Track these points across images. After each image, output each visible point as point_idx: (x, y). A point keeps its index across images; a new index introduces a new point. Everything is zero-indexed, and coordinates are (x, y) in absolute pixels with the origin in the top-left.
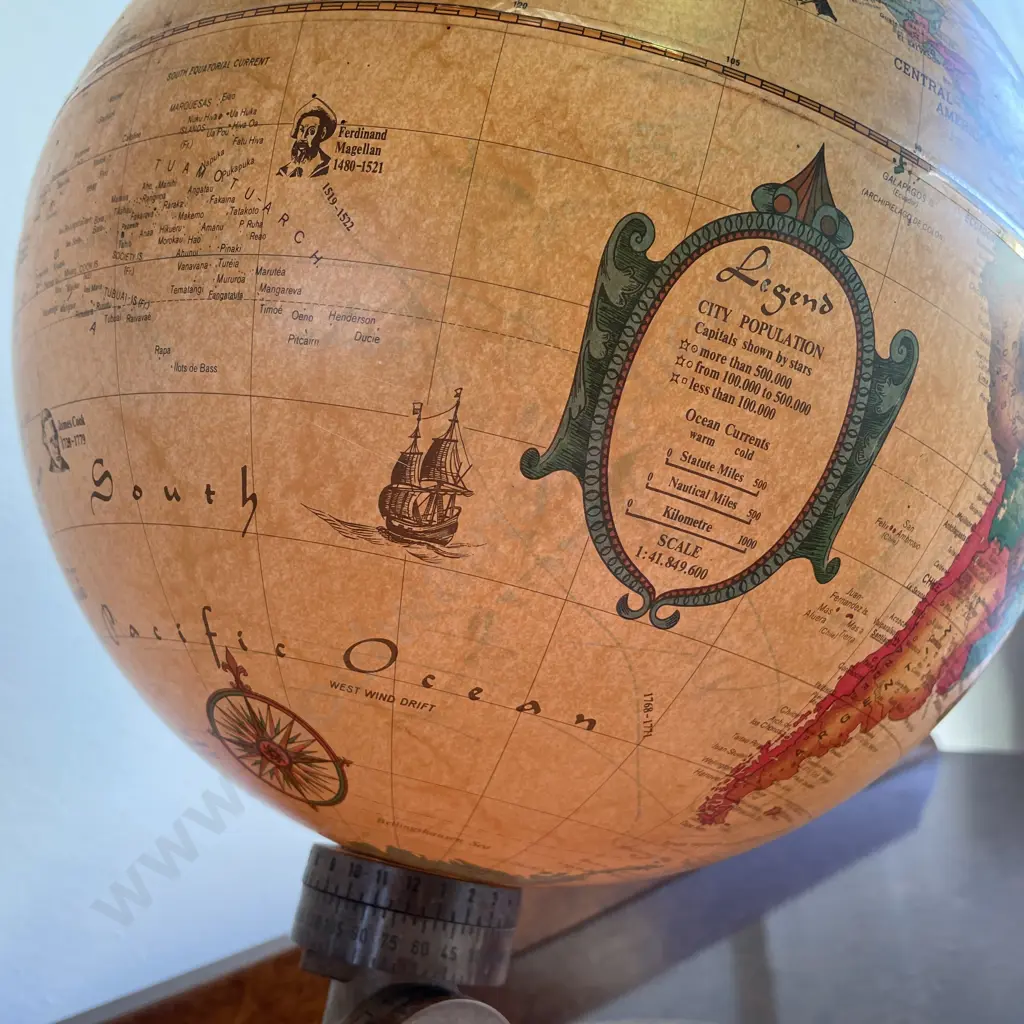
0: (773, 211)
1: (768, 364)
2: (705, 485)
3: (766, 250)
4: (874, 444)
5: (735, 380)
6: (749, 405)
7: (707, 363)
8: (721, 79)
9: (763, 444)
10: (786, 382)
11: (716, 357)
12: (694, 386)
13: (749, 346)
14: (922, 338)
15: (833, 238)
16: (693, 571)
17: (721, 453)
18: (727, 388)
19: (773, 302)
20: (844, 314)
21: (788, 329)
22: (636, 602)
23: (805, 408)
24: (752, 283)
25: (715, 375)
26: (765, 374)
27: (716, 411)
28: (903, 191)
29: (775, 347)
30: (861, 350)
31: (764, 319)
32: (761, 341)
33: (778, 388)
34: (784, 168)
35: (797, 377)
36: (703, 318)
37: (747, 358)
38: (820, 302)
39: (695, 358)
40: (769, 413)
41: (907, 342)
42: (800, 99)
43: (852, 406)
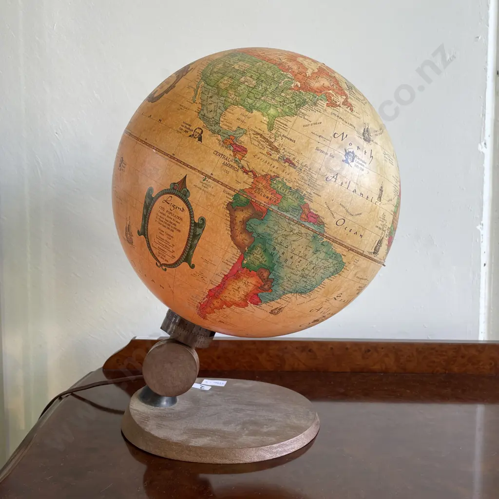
0: (174, 189)
1: (172, 221)
2: (164, 243)
3: (171, 197)
4: (196, 241)
5: (166, 223)
6: (169, 228)
7: (161, 219)
8: (169, 159)
9: (172, 237)
10: (175, 225)
11: (162, 218)
12: (159, 223)
13: (168, 216)
14: (207, 219)
15: (185, 195)
16: (166, 260)
17: (165, 237)
18: (165, 225)
19: (172, 208)
20: (187, 213)
21: (175, 214)
22: (159, 264)
23: (179, 231)
24: (169, 204)
25: (162, 222)
26: (171, 223)
27: (163, 229)
28: (204, 185)
29: (172, 217)
30: (191, 220)
31: (170, 211)
32: (170, 215)
33: (174, 226)
34: (177, 179)
35: (177, 224)
36: (160, 210)
37: (167, 219)
38: (182, 209)
39: (159, 217)
40: (173, 231)
41: (203, 219)
42: (184, 164)
43: (190, 232)
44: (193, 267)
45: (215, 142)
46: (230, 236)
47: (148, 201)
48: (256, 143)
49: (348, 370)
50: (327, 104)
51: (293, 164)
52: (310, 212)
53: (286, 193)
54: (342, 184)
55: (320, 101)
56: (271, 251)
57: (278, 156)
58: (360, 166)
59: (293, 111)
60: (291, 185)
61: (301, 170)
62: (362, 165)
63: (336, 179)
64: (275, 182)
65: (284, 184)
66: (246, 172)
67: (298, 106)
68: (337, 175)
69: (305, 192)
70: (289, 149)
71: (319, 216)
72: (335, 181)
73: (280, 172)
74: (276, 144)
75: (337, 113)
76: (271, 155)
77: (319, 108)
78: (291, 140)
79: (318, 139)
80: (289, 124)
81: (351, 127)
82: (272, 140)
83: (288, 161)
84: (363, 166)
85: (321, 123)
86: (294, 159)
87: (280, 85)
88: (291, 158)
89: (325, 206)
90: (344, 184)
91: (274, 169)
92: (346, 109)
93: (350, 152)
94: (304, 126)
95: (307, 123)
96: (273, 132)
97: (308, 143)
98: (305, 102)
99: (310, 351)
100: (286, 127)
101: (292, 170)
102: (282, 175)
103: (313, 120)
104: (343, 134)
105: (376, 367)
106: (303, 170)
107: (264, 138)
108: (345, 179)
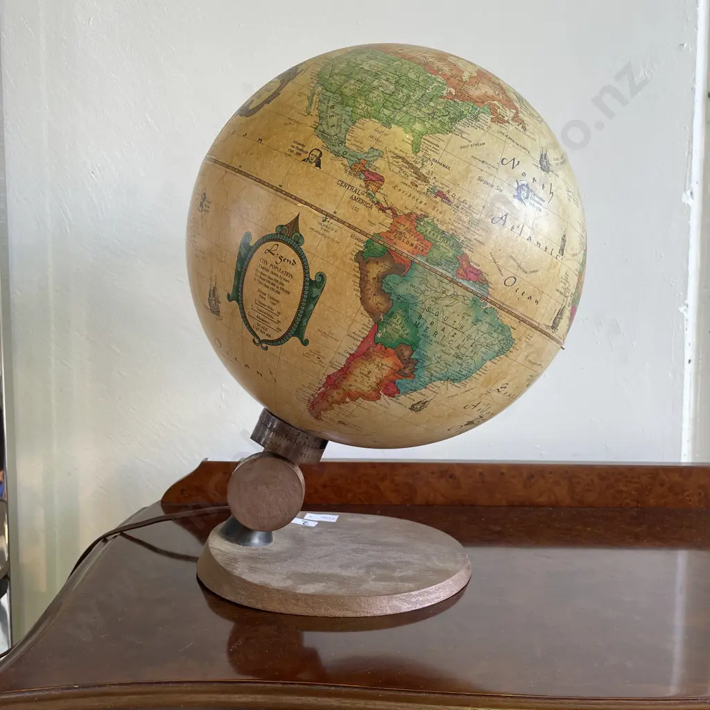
0: (281, 234)
1: (277, 278)
2: (265, 311)
3: (278, 245)
4: (312, 306)
5: (269, 282)
6: (273, 290)
7: (262, 276)
8: (275, 192)
9: (278, 301)
10: (283, 285)
11: (264, 275)
12: (259, 282)
13: (272, 273)
14: (327, 275)
15: (297, 242)
16: (267, 335)
17: (267, 302)
18: (267, 284)
19: (279, 261)
20: (299, 266)
21: (283, 269)
22: (257, 341)
23: (289, 293)
24: (273, 255)
25: (264, 280)
26: (277, 281)
27: (265, 290)
28: (324, 228)
29: (279, 274)
30: (305, 277)
31: (276, 265)
32: (275, 271)
33: (280, 286)
34: (286, 220)
35: (284, 282)
36: (261, 263)
37: (272, 276)
38: (292, 262)
39: (259, 274)
40: (279, 293)
41: (322, 276)
42: (296, 198)
43: (303, 293)
44: (305, 343)
45: (340, 168)
46: (359, 298)
47: (244, 251)
48: (397, 170)
49: (504, 503)
50: (492, 118)
51: (447, 198)
52: (470, 266)
53: (438, 239)
54: (513, 228)
55: (483, 115)
56: (415, 320)
57: (427, 187)
58: (536, 205)
59: (447, 127)
60: (444, 228)
61: (458, 207)
62: (538, 203)
63: (505, 221)
64: (422, 223)
65: (435, 228)
66: (383, 210)
67: (453, 120)
68: (506, 215)
69: (462, 238)
70: (441, 179)
71: (481, 273)
72: (504, 224)
73: (429, 210)
74: (424, 171)
75: (504, 131)
76: (417, 186)
77: (481, 123)
78: (444, 166)
79: (481, 164)
80: (441, 144)
81: (524, 151)
82: (419, 166)
83: (439, 194)
84: (541, 205)
85: (484, 144)
86: (448, 192)
87: (427, 91)
88: (445, 191)
89: (491, 258)
90: (516, 228)
91: (421, 206)
92: (517, 127)
93: (524, 185)
94: (462, 147)
95: (466, 143)
96: (420, 154)
97: (468, 171)
98: (461, 115)
99: (451, 476)
100: (437, 148)
101: (446, 206)
102: (433, 213)
103: (474, 140)
104: (514, 159)
105: (542, 500)
106: (460, 207)
107: (407, 163)
108: (517, 222)
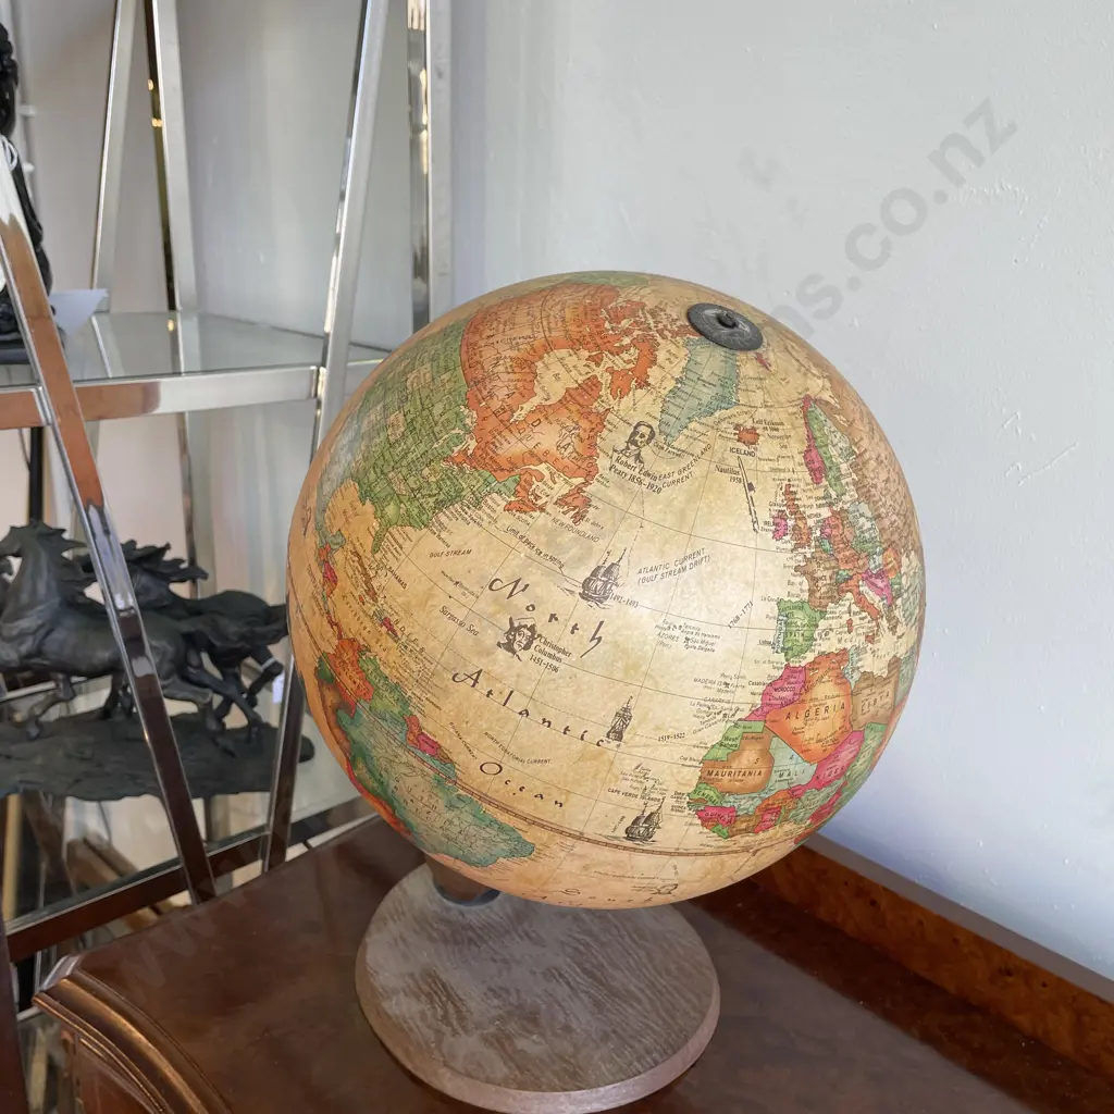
45: (313, 547)
48: (350, 573)
50: (510, 503)
51: (394, 631)
52: (422, 734)
53: (380, 685)
54: (490, 693)
55: (494, 495)
57: (374, 608)
58: (546, 660)
59: (424, 517)
60: (387, 672)
61: (406, 647)
62: (550, 656)
63: (476, 681)
64: (364, 657)
65: (377, 668)
66: (332, 624)
67: (440, 505)
68: (479, 673)
69: (409, 693)
70: (393, 599)
71: (440, 747)
72: (473, 686)
73: (373, 643)
74: (375, 584)
75: (522, 529)
76: (364, 603)
77: (483, 514)
78: (400, 581)
79: (451, 588)
80: (407, 545)
81: (550, 564)
82: (372, 574)
83: (386, 623)
84: (559, 660)
85: (469, 552)
86: (397, 622)
87: (435, 445)
88: (393, 619)
89: (452, 730)
90: (495, 693)
91: (365, 633)
92: (560, 517)
93: (525, 626)
94: (432, 555)
95: (441, 547)
96: (378, 556)
97: (430, 595)
98: (457, 496)
99: (873, 903)
100: (399, 549)
101: (391, 643)
102: (376, 648)
103: (456, 541)
104: (517, 582)
106: (409, 648)
107: (362, 565)
108: (499, 685)
